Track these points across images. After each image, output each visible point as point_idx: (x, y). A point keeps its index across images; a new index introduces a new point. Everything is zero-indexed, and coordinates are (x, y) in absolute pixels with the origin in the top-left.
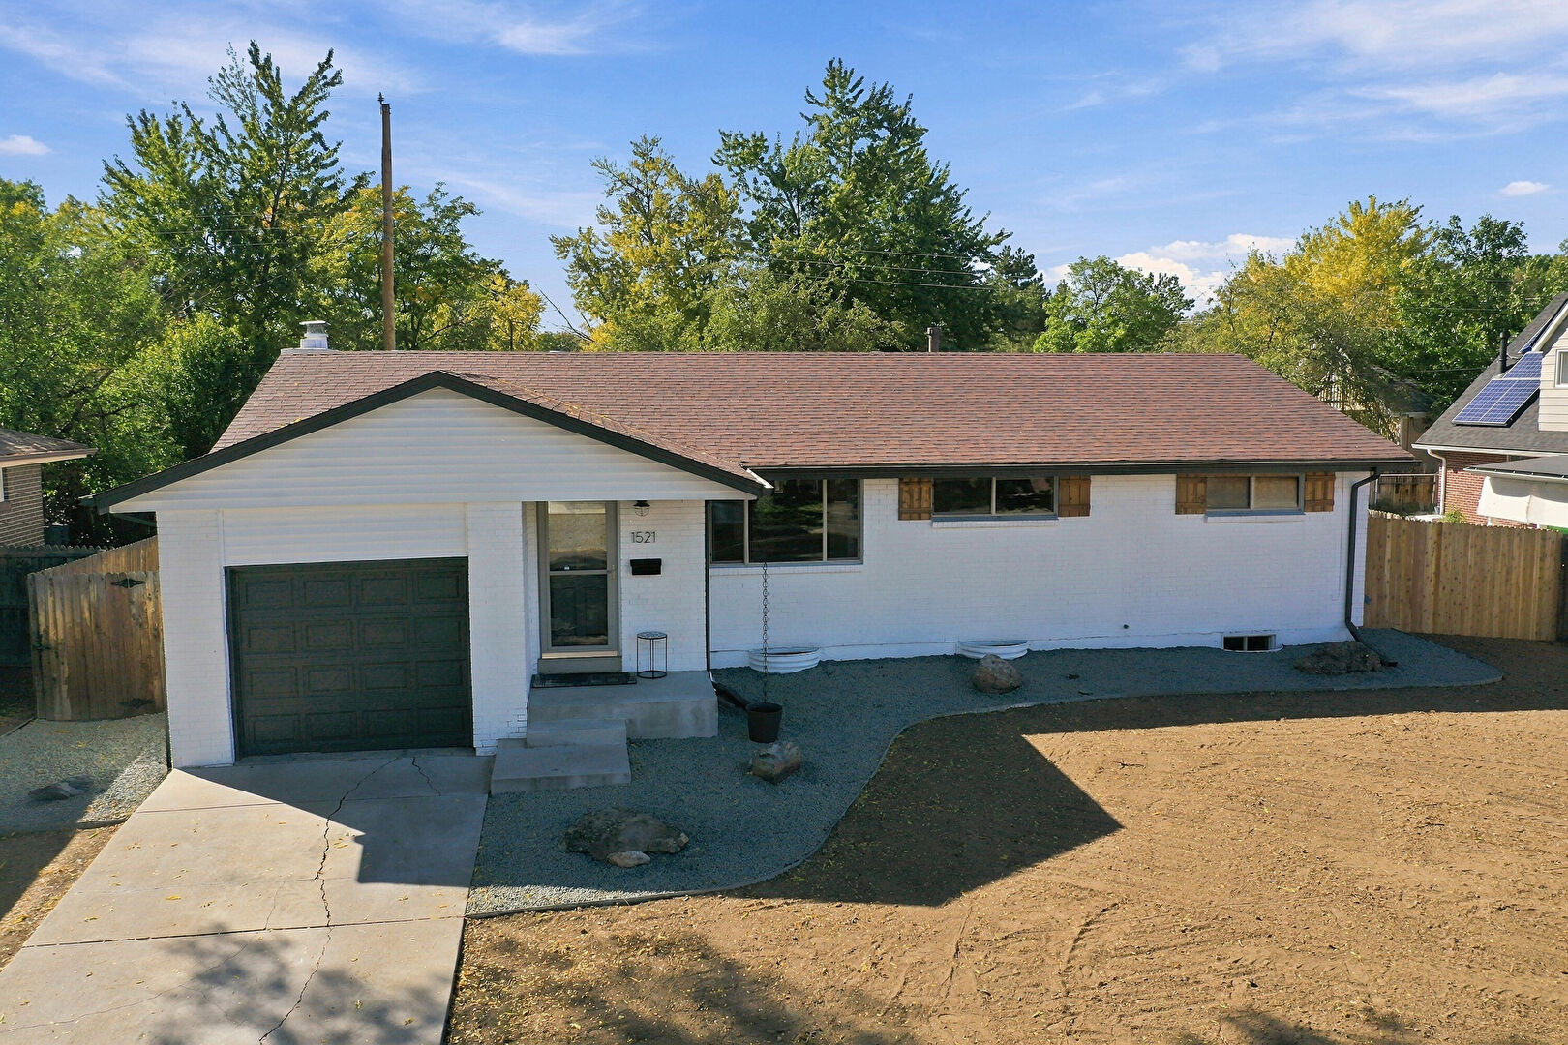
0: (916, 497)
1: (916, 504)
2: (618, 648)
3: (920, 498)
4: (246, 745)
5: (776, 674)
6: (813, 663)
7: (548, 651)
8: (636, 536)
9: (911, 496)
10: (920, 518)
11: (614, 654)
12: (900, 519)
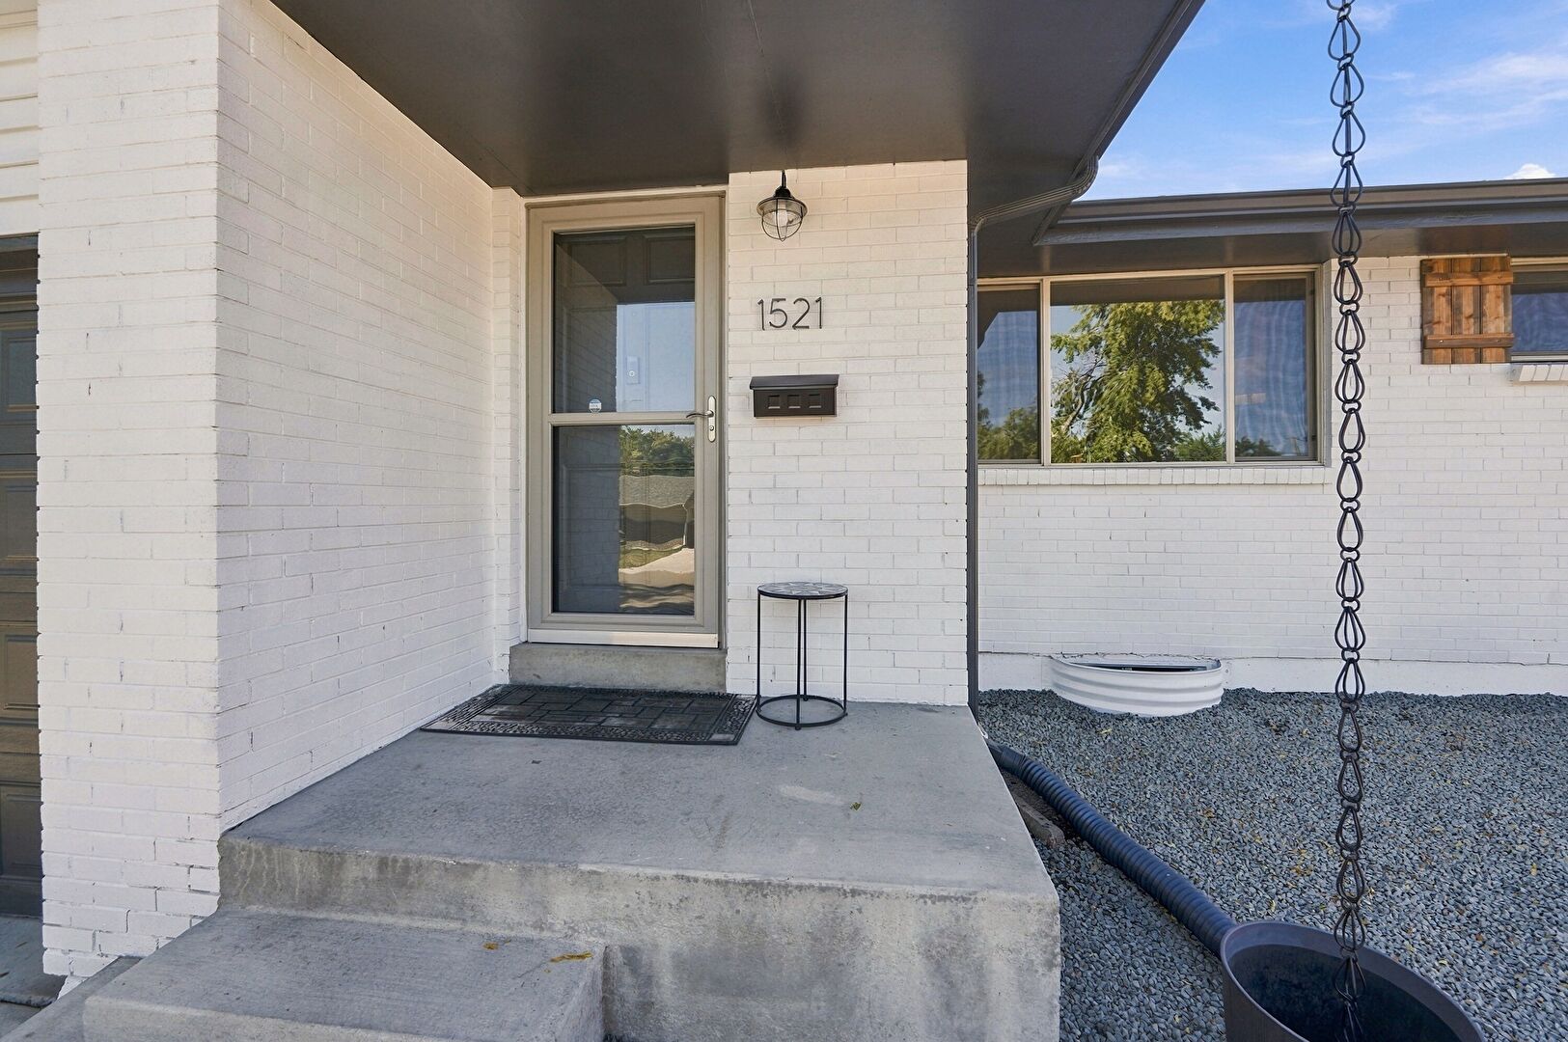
0: (1468, 308)
1: (1469, 329)
2: (721, 629)
3: (1479, 315)
5: (1129, 716)
6: (1214, 697)
7: (543, 623)
8: (771, 312)
9: (1455, 309)
10: (1480, 360)
11: (710, 640)
12: (1423, 363)
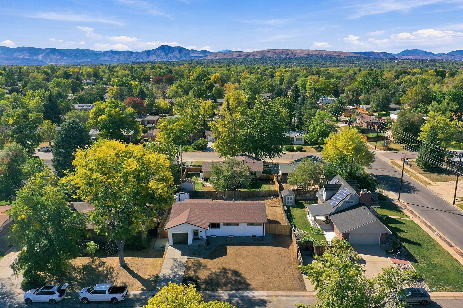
4: (173, 244)
5: (212, 237)
6: (216, 237)
7: (194, 237)
10: (225, 226)
11: (199, 237)
